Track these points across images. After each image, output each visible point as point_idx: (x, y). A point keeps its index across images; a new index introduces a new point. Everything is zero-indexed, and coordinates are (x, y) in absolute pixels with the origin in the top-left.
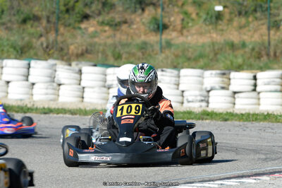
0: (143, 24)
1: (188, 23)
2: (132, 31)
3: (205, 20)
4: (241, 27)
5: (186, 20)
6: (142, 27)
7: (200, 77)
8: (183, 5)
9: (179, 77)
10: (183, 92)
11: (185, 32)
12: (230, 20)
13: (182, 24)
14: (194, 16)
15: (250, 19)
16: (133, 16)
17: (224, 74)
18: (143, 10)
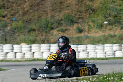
0: (74, 30)
1: (90, 29)
2: (70, 33)
3: (97, 27)
4: (110, 29)
5: (90, 28)
6: (74, 31)
7: (111, 46)
8: (88, 22)
9: (104, 47)
10: (106, 52)
11: (90, 32)
12: (106, 27)
13: (88, 29)
14: (92, 26)
15: (114, 26)
16: (70, 27)
17: (120, 45)
18: (73, 25)
